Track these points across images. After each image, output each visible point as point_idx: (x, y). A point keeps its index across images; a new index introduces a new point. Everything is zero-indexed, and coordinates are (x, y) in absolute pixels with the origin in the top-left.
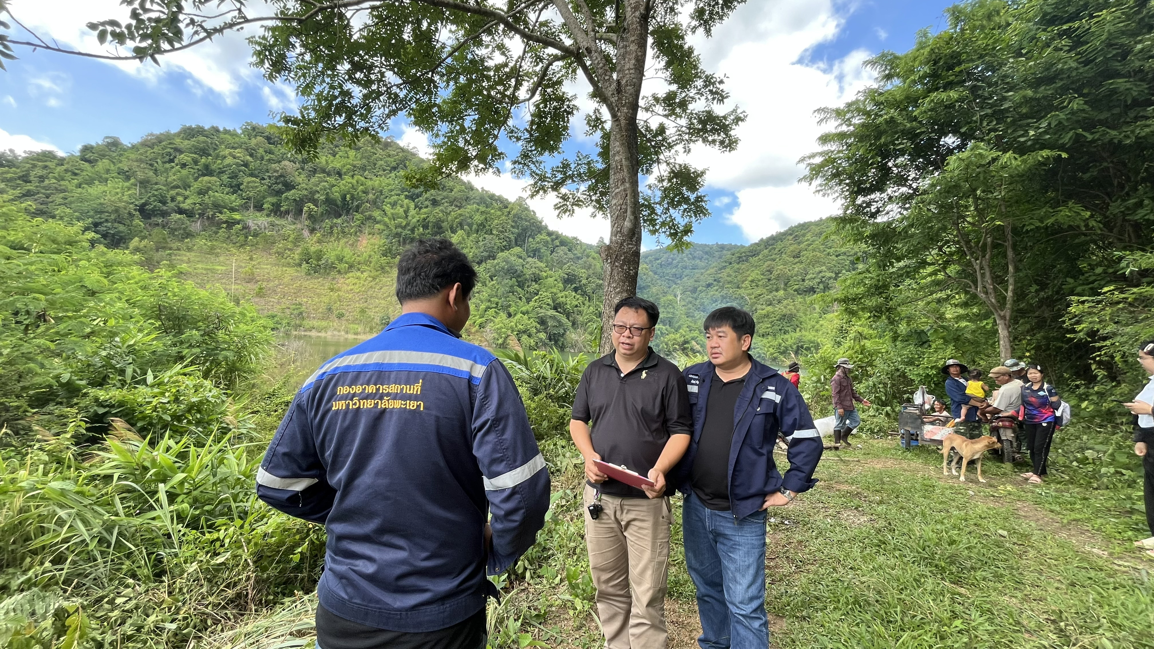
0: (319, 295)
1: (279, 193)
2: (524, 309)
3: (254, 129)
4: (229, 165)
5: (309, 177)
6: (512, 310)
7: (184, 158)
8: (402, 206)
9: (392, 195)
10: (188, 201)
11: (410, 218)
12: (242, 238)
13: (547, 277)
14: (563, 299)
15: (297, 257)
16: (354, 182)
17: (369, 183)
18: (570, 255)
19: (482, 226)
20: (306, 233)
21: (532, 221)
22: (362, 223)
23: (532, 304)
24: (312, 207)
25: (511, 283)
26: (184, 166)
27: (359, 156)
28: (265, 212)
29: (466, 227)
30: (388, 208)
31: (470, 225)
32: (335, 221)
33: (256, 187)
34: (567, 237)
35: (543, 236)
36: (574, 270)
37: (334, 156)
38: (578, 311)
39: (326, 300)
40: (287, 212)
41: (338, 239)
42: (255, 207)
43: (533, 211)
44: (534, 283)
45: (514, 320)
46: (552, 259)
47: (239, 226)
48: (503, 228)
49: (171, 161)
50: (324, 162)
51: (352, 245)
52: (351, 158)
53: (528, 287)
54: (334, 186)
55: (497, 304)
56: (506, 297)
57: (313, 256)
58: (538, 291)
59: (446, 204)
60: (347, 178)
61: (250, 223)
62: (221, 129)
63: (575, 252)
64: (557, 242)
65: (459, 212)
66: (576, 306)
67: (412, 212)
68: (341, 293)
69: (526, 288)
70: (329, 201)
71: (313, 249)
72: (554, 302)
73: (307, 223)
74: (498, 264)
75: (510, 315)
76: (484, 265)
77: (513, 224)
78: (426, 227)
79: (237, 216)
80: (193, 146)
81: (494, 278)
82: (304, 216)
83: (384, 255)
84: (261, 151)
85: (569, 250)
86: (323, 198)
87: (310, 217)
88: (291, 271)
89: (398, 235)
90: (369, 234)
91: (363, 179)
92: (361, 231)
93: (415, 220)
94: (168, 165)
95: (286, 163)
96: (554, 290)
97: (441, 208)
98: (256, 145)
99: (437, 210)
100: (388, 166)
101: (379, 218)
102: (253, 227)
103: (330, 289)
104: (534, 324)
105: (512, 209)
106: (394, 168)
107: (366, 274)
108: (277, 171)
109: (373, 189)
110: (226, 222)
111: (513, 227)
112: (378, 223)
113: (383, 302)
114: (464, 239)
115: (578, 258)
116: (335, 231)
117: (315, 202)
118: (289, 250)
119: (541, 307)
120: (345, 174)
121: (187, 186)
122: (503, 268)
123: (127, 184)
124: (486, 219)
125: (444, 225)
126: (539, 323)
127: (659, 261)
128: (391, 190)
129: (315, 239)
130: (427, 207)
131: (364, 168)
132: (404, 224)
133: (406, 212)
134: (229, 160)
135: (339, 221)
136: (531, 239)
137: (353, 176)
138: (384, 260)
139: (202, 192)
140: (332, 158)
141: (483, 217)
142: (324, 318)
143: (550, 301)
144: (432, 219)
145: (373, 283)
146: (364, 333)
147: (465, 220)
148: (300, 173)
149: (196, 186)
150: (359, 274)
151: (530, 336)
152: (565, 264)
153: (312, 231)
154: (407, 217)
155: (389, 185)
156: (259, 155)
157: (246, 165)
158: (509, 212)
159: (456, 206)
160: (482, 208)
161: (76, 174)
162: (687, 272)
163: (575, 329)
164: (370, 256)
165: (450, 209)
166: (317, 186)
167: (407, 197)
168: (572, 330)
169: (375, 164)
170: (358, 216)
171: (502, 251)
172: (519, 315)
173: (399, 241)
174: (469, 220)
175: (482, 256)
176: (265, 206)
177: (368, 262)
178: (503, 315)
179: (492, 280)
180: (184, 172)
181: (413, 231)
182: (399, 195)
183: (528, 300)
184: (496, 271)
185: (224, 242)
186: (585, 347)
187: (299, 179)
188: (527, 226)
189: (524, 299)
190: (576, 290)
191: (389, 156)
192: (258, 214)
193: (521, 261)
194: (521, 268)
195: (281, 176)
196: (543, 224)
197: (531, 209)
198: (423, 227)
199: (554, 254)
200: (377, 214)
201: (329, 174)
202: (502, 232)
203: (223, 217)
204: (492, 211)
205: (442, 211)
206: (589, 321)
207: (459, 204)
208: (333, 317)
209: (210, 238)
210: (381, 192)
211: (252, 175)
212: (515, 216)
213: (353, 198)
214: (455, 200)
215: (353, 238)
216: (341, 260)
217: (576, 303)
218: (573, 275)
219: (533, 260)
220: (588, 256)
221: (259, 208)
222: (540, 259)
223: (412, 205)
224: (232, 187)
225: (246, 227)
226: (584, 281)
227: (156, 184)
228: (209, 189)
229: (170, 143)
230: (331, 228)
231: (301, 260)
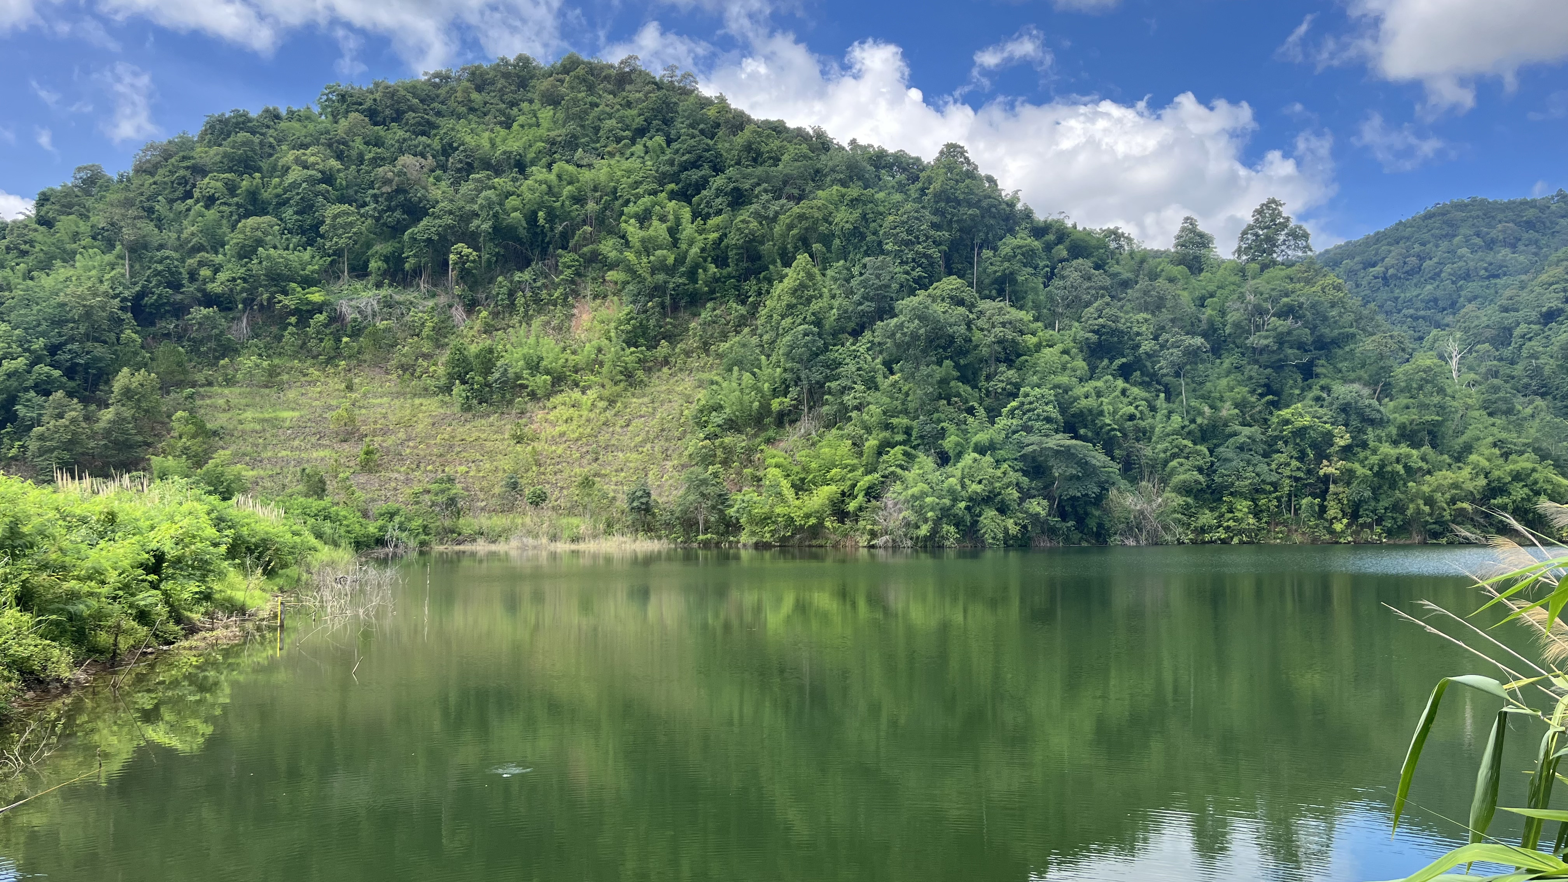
0: (491, 455)
1: (397, 230)
2: (982, 437)
3: (343, 97)
4: (295, 185)
5: (456, 183)
6: (949, 443)
7: (210, 184)
8: (663, 219)
9: (638, 197)
10: (222, 276)
11: (684, 246)
12: (328, 343)
13: (1038, 347)
14: (1092, 402)
15: (441, 370)
16: (552, 177)
17: (586, 175)
18: (1100, 278)
19: (856, 234)
20: (458, 313)
21: (984, 204)
22: (578, 274)
23: (1002, 422)
24: (467, 251)
25: (939, 372)
26: (210, 201)
27: (560, 115)
28: (372, 279)
29: (816, 247)
30: (631, 228)
31: (825, 241)
32: (517, 276)
33: (351, 224)
34: (1089, 234)
35: (1022, 239)
36: (1116, 320)
37: (509, 127)
38: (1137, 429)
39: (506, 464)
40: (417, 272)
41: (527, 319)
42: (352, 269)
43: (990, 179)
44: (1002, 368)
45: (956, 470)
46: (1051, 298)
47: (321, 318)
48: (909, 232)
49: (189, 195)
50: (486, 144)
51: (559, 329)
52: (545, 124)
53: (988, 378)
54: (508, 194)
55: (908, 431)
56: (930, 413)
57: (475, 363)
58: (1018, 386)
59: (765, 197)
60: (538, 173)
61: (346, 308)
62: (283, 113)
63: (1116, 269)
64: (1062, 251)
65: (796, 210)
66: (1132, 417)
67: (688, 229)
68: (539, 446)
69: (983, 383)
70: (501, 232)
71: (473, 349)
72: (1063, 410)
73: (457, 290)
74: (901, 326)
75: (944, 459)
76: (867, 334)
77: (936, 219)
78: (721, 261)
79: (316, 296)
80: (225, 155)
81: (896, 367)
82: (452, 274)
83: (629, 343)
84: (358, 144)
85: (1097, 267)
86: (486, 226)
87: (465, 275)
88: (432, 405)
89: (658, 290)
90: (595, 297)
91: (571, 168)
92: (576, 294)
93: (695, 250)
94: (180, 206)
95: (407, 159)
96: (1063, 379)
97: (753, 208)
98: (349, 131)
99: (744, 214)
100: (627, 128)
101: (613, 255)
102: (351, 315)
103: (514, 436)
104: (1013, 476)
105: (930, 180)
106: (641, 132)
107: (592, 394)
108: (387, 182)
109: (595, 189)
110: (296, 312)
111: (934, 226)
112: (612, 266)
113: (634, 456)
114: (810, 276)
115: (1125, 284)
116: (520, 300)
117: (472, 240)
118: (425, 356)
119: (1028, 429)
120: (533, 163)
121: (217, 245)
122: (915, 337)
123: (109, 257)
124: (864, 216)
125: (767, 247)
126: (1025, 473)
127: (1379, 269)
128: (637, 184)
129: (478, 325)
130: (719, 212)
131: (572, 143)
132: (671, 260)
133: (673, 232)
134: (295, 174)
135: (526, 275)
136: (987, 253)
137: (549, 166)
138: (630, 356)
139: (246, 253)
140: (503, 132)
141: (857, 213)
142: (508, 508)
143: (1052, 411)
144: (733, 239)
145: (609, 414)
146: (595, 537)
147: (813, 228)
148: (438, 179)
149: (234, 239)
150: (576, 394)
151: (1003, 510)
152: (1088, 304)
153: (471, 307)
154: (675, 243)
155: (629, 172)
156: (354, 153)
157: (328, 178)
158: (923, 192)
159: (790, 198)
160: (854, 191)
161: (24, 253)
162: (1473, 287)
163: (1133, 481)
164: (600, 350)
165: (775, 207)
166: (473, 201)
167: (672, 196)
168: (1123, 484)
169: (597, 129)
170: (567, 257)
171: (912, 292)
172: (969, 458)
173: (663, 306)
174: (823, 228)
175: (863, 314)
176: (373, 265)
177: (594, 365)
178: (926, 461)
179: (892, 373)
180: (212, 214)
181: (692, 275)
182: (654, 193)
183: (993, 415)
184: (898, 346)
185: (294, 356)
186: (1166, 528)
187: (436, 193)
188: (973, 218)
189: (981, 412)
190: (1125, 372)
191: (629, 105)
192: (359, 285)
193: (961, 310)
194: (962, 329)
195: (399, 191)
196: (1019, 206)
197: (982, 172)
198: (715, 261)
199: (1056, 282)
200: (608, 247)
201: (498, 173)
202: (908, 243)
203: (289, 302)
204: (881, 195)
205: (757, 215)
206: (1174, 456)
207: (796, 192)
208: (523, 503)
209: (268, 352)
210: (615, 190)
211: (342, 200)
212: (938, 197)
213: (552, 217)
214: (785, 183)
215: (559, 312)
216: (534, 366)
217: (1131, 409)
218: (1113, 332)
219: (997, 304)
220: (1153, 276)
221: (360, 271)
222: (1018, 301)
223: (686, 213)
224: (303, 233)
225: (336, 318)
226: (1147, 346)
227: (161, 247)
228: (260, 242)
229: (184, 158)
230: (511, 294)
231: (451, 377)
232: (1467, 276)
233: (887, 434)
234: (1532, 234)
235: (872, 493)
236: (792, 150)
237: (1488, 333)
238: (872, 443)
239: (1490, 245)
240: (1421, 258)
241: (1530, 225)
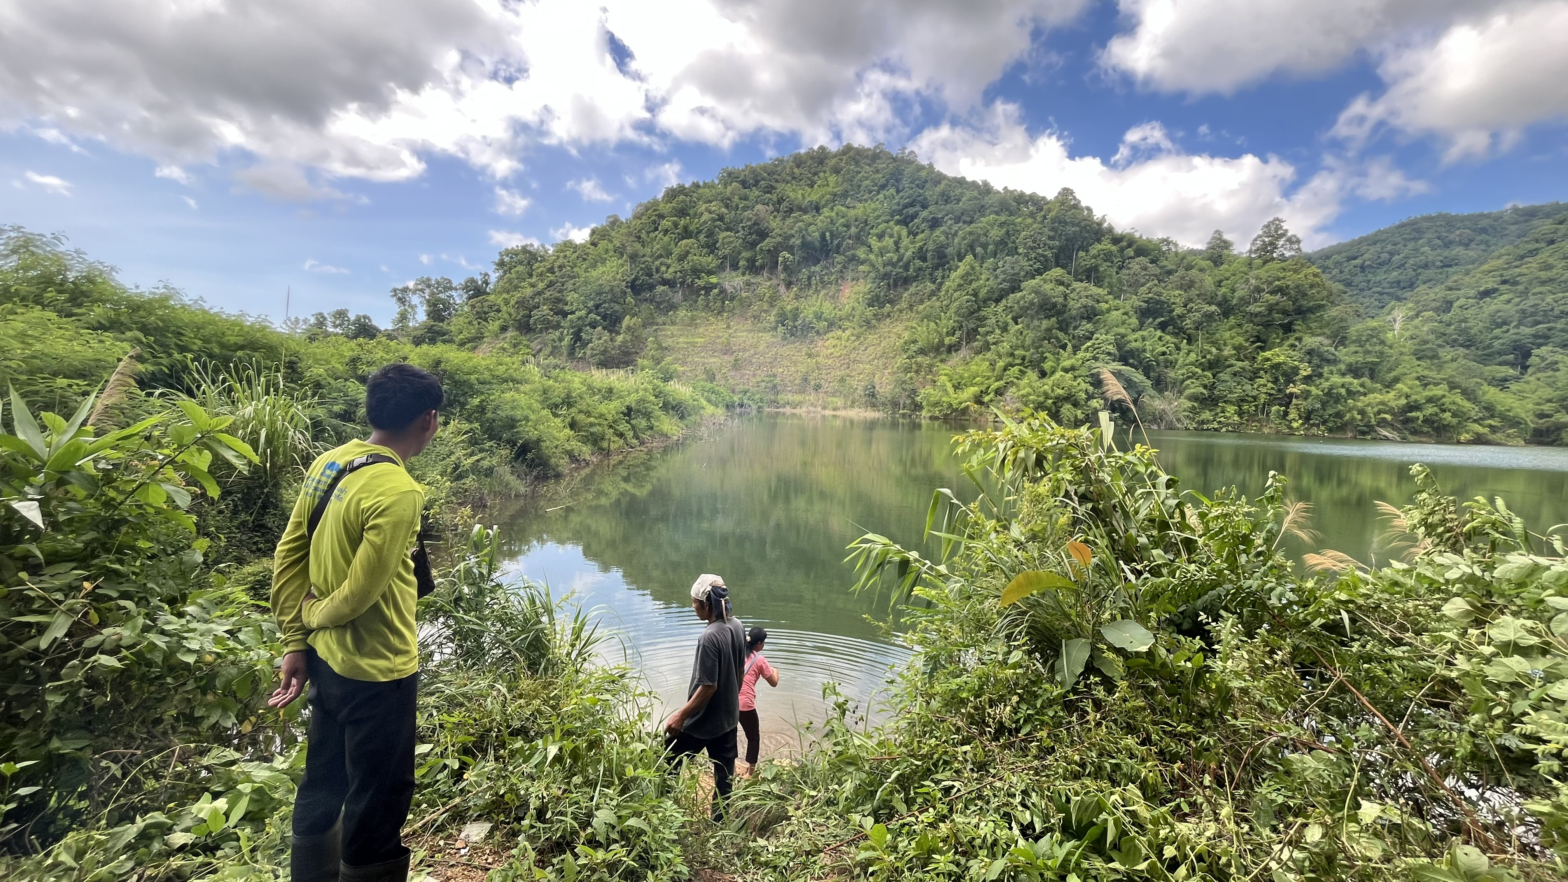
0: (795, 363)
1: (753, 245)
2: (1067, 363)
3: (729, 175)
4: (705, 222)
5: (784, 219)
6: (1047, 366)
7: (666, 223)
8: (891, 236)
9: (879, 224)
10: (671, 270)
11: (902, 251)
12: (719, 304)
13: (1109, 311)
14: (1138, 345)
15: (772, 319)
16: (833, 214)
17: (852, 213)
18: (1153, 269)
19: (1002, 244)
20: (782, 289)
21: (1083, 224)
22: (844, 267)
23: (1080, 354)
24: (788, 255)
25: (1045, 324)
26: (666, 232)
27: (840, 179)
28: (740, 271)
29: (979, 250)
30: (873, 241)
31: (984, 246)
32: (813, 269)
33: (731, 242)
34: (1150, 241)
35: (1106, 245)
36: (1160, 294)
37: (812, 187)
38: (1166, 361)
39: (803, 369)
40: (762, 267)
41: (817, 291)
42: (731, 266)
43: (1089, 209)
44: (1084, 322)
45: (1050, 380)
46: (1120, 281)
47: (716, 291)
48: (1034, 241)
49: (656, 229)
50: (800, 196)
51: (833, 297)
52: (831, 185)
53: (1075, 328)
54: (811, 224)
55: (1023, 358)
56: (1037, 348)
57: (789, 315)
58: (1092, 333)
59: (950, 222)
60: (826, 212)
61: (727, 285)
62: (701, 184)
63: (1165, 263)
64: (1130, 252)
65: (968, 229)
66: (1164, 354)
67: (905, 242)
68: (819, 359)
69: (1071, 331)
70: (805, 245)
71: (789, 307)
72: (1119, 347)
73: (782, 276)
74: (1023, 297)
75: (1043, 374)
76: (1004, 301)
77: (1052, 234)
78: (924, 259)
79: (714, 280)
80: (674, 208)
81: (1019, 320)
82: (780, 268)
83: (869, 306)
84: (736, 199)
85: (1152, 262)
86: (798, 242)
87: (786, 268)
88: (767, 337)
89: (886, 276)
90: (853, 280)
91: (843, 209)
92: (843, 278)
93: (909, 253)
94: (652, 235)
95: (759, 207)
96: (1122, 330)
97: (942, 229)
98: (732, 193)
99: (937, 232)
100: (876, 185)
101: (863, 256)
102: (730, 290)
103: (807, 354)
104: (1084, 386)
105: (1049, 210)
106: (883, 187)
107: (848, 332)
108: (749, 219)
109: (856, 220)
110: (704, 288)
111: (1051, 238)
112: (862, 263)
113: (868, 366)
114: (973, 268)
115: (1170, 273)
116: (813, 282)
117: (791, 249)
118: (765, 311)
119: (1096, 359)
120: (824, 207)
121: (669, 254)
122: (1032, 304)
123: (621, 261)
124: (1007, 232)
125: (950, 250)
126: (1092, 384)
128: (879, 217)
129: (792, 295)
130: (923, 231)
131: (845, 195)
132: (895, 259)
133: (896, 243)
134: (706, 216)
135: (817, 268)
136: (1082, 254)
137: (832, 209)
138: (869, 312)
139: (682, 258)
140: (809, 190)
141: (1003, 231)
142: (802, 391)
143: (1111, 349)
144: (931, 246)
145: (856, 343)
146: (845, 408)
147: (977, 240)
148: (775, 217)
149: (676, 251)
150: (840, 332)
151: (1076, 405)
152: (1143, 285)
153: (789, 285)
154: (897, 249)
155: (875, 210)
156: (734, 204)
157: (721, 218)
158: (1045, 217)
159: (964, 222)
160: (1003, 218)
161: (585, 260)
163: (1161, 391)
164: (853, 309)
165: (956, 227)
166: (792, 228)
167: (898, 223)
168: (1153, 392)
169: (859, 186)
170: (839, 258)
171: (1033, 277)
172: (1059, 374)
173: (889, 284)
174: (983, 239)
175: (1003, 289)
176: (741, 263)
177: (849, 317)
178: (1032, 375)
179: (1017, 324)
180: (666, 239)
181: (906, 267)
182: (887, 222)
183: (1076, 349)
184: (1021, 308)
185: (703, 311)
186: (1178, 420)
187: (773, 224)
188: (1075, 232)
189: (1069, 347)
190: (1163, 327)
191: (877, 171)
192: (734, 274)
193: (1061, 288)
194: (1061, 300)
195: (755, 224)
196: (1105, 225)
197: (1084, 204)
198: (919, 258)
199: (1124, 271)
200: (861, 253)
201: (805, 212)
202: (1032, 248)
203: (701, 283)
204: (1019, 220)
205: (944, 232)
206: (1189, 378)
207: (968, 219)
208: (810, 389)
209: (691, 308)
210: (866, 221)
211: (727, 229)
212: (1053, 221)
213: (832, 235)
214: (963, 214)
215: (833, 288)
216: (819, 317)
217: (1164, 349)
218: (1158, 302)
219: (1084, 284)
220: (1189, 268)
221: (735, 267)
222: (1099, 283)
223: (904, 232)
224: (708, 247)
225: (723, 291)
226: (1178, 311)
227: (644, 256)
228: (688, 253)
229: (655, 210)
230: (809, 278)
231: (777, 322)
232: (1426, 266)
233: (1010, 359)
234: (1484, 237)
235: (999, 392)
236: (968, 194)
237: (1434, 305)
238: (1001, 364)
239: (1448, 245)
240: (1392, 254)
241: (1483, 230)
